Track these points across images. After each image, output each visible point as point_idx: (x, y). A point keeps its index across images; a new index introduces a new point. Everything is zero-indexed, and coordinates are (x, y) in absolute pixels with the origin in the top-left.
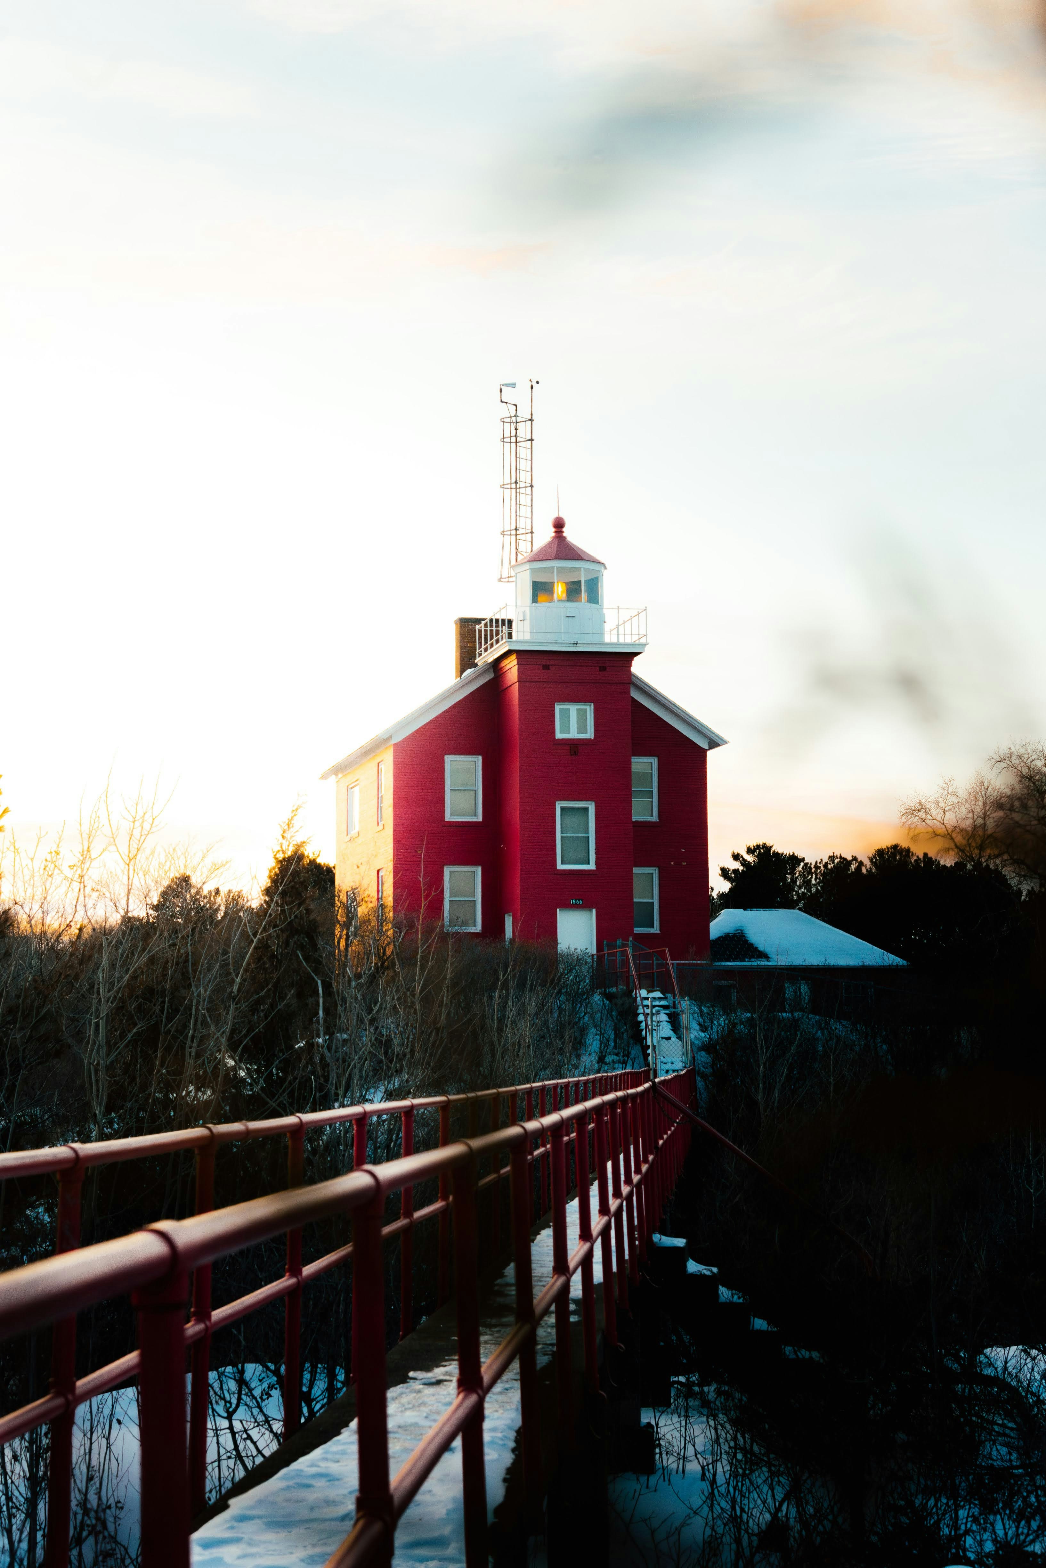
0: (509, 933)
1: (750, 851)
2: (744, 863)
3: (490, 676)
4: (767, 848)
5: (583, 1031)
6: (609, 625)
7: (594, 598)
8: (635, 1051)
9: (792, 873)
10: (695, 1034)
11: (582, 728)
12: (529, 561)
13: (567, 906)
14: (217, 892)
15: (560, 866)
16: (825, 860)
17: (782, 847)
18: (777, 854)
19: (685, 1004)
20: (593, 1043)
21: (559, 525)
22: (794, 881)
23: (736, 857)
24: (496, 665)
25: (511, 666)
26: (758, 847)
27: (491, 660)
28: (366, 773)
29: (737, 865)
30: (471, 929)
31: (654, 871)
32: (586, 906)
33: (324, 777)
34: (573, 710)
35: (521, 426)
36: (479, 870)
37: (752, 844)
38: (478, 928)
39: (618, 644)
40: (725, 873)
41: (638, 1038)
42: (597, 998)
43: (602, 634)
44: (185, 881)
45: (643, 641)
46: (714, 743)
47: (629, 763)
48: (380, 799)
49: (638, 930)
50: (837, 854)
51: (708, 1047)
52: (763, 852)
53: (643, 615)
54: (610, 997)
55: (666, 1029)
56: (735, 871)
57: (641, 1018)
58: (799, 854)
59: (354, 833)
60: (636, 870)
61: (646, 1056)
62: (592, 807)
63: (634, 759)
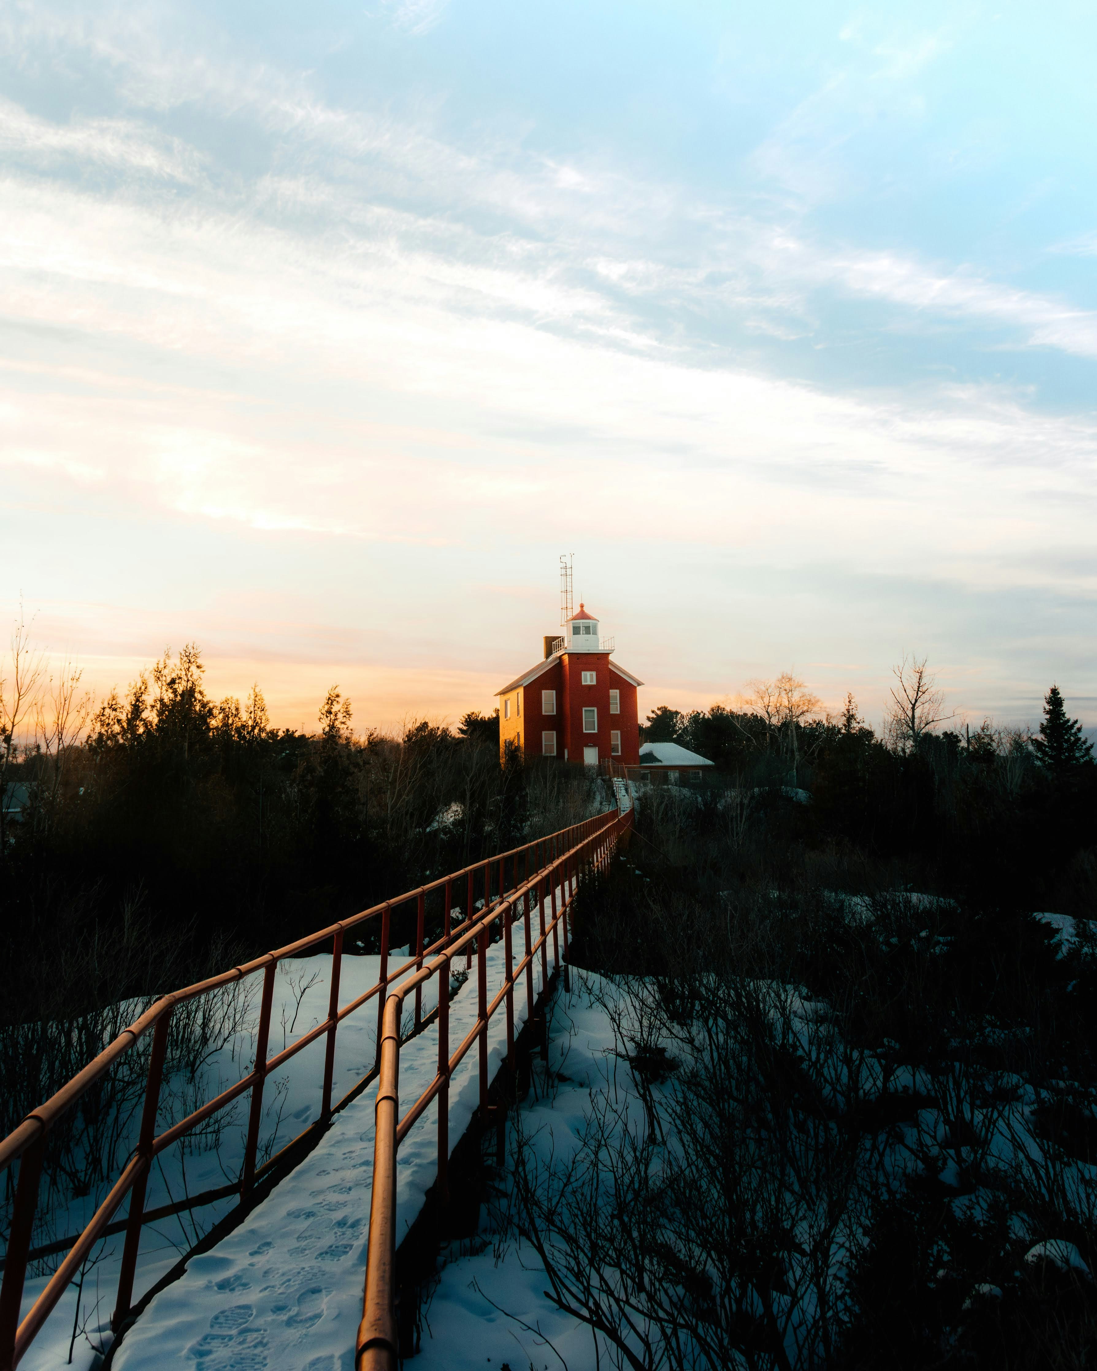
0: (566, 756)
1: (659, 709)
2: (657, 714)
3: (558, 661)
4: (665, 708)
5: (595, 793)
6: (601, 640)
7: (595, 633)
8: (613, 800)
9: (676, 718)
10: (634, 795)
11: (591, 681)
12: (572, 620)
13: (587, 746)
14: (438, 728)
15: (584, 731)
16: (691, 712)
17: (672, 708)
18: (669, 711)
19: (630, 782)
20: (598, 798)
21: (582, 606)
22: (677, 722)
23: (653, 712)
24: (560, 658)
25: (566, 658)
26: (662, 708)
27: (558, 655)
28: (512, 695)
29: (654, 716)
30: (552, 755)
31: (619, 732)
32: (594, 746)
33: (496, 695)
34: (588, 674)
35: (568, 570)
36: (555, 732)
37: (660, 706)
38: (555, 754)
39: (604, 650)
40: (648, 718)
41: (614, 795)
42: (599, 781)
43: (598, 646)
44: (425, 725)
45: (613, 648)
46: (639, 684)
47: (609, 692)
48: (518, 706)
49: (613, 754)
50: (695, 710)
51: (639, 799)
52: (665, 710)
53: (613, 639)
54: (603, 780)
55: (623, 792)
56: (652, 718)
57: (615, 788)
58: (679, 711)
59: (508, 718)
60: (612, 732)
61: (617, 802)
62: (595, 709)
63: (610, 691)
